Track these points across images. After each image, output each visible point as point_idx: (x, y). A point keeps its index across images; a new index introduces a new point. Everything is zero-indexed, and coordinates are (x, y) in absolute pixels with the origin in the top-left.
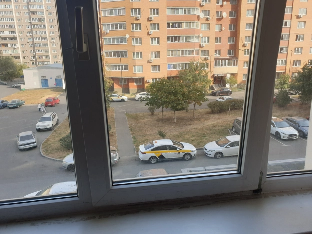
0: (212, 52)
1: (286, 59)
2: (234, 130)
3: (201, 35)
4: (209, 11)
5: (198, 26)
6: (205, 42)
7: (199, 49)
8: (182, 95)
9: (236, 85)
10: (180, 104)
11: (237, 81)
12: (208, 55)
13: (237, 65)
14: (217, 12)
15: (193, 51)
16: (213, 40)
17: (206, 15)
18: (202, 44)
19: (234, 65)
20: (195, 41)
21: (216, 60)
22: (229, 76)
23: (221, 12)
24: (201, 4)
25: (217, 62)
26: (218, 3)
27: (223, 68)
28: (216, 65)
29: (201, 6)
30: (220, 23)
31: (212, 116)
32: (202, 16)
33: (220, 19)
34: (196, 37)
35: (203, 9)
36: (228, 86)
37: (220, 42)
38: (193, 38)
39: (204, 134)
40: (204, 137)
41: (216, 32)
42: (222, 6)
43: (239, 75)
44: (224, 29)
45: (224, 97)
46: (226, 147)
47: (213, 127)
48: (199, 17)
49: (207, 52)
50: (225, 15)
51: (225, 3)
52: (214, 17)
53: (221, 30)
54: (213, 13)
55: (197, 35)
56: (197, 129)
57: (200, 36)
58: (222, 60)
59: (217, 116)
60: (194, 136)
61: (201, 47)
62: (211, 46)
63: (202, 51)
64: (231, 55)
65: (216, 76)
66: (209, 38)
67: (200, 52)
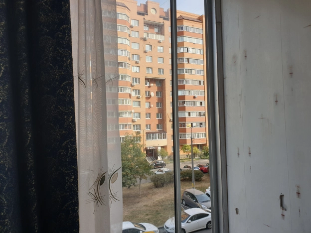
0: (143, 127)
1: (205, 133)
2: (184, 203)
3: (133, 111)
4: (139, 90)
5: (130, 103)
6: (137, 117)
7: (131, 123)
8: (129, 169)
9: (167, 157)
10: (129, 179)
11: (167, 153)
12: (140, 129)
13: (166, 138)
14: (146, 92)
15: (126, 125)
16: (143, 115)
17: (136, 94)
18: (134, 119)
19: (164, 138)
20: (127, 116)
21: (148, 134)
22: (159, 148)
23: (149, 92)
24: (131, 85)
25: (149, 135)
26: (146, 84)
27: (154, 141)
28: (147, 138)
29: (132, 86)
30: (149, 100)
31: (156, 190)
32: (133, 94)
33: (149, 97)
34: (129, 112)
35: (133, 88)
36: (159, 158)
37: (150, 117)
38: (126, 113)
39: (157, 211)
40: (158, 214)
41: (146, 108)
42: (149, 87)
43: (168, 147)
44: (152, 106)
45: (162, 169)
46: (188, 222)
47: (162, 202)
48: (130, 95)
49: (138, 126)
50: (152, 94)
51: (152, 85)
52: (143, 96)
53: (150, 107)
54: (143, 92)
55: (130, 111)
56: (147, 206)
57: (131, 112)
58: (153, 133)
59: (161, 190)
60: (147, 215)
61: (133, 121)
62: (142, 121)
63: (134, 125)
64: (160, 129)
65: (148, 149)
66: (140, 113)
67: (132, 126)
